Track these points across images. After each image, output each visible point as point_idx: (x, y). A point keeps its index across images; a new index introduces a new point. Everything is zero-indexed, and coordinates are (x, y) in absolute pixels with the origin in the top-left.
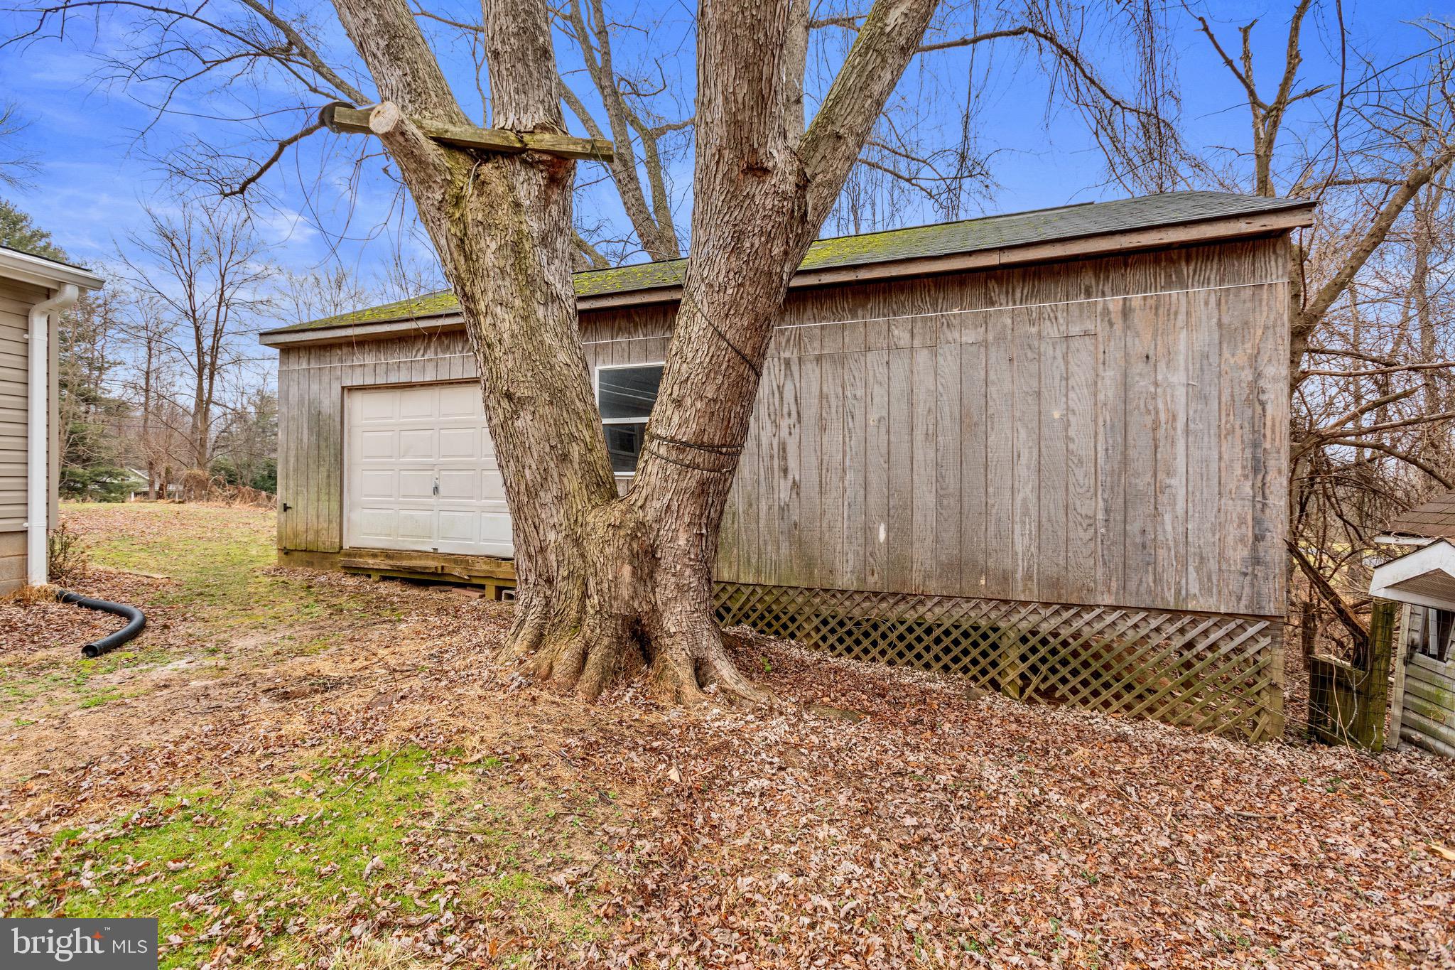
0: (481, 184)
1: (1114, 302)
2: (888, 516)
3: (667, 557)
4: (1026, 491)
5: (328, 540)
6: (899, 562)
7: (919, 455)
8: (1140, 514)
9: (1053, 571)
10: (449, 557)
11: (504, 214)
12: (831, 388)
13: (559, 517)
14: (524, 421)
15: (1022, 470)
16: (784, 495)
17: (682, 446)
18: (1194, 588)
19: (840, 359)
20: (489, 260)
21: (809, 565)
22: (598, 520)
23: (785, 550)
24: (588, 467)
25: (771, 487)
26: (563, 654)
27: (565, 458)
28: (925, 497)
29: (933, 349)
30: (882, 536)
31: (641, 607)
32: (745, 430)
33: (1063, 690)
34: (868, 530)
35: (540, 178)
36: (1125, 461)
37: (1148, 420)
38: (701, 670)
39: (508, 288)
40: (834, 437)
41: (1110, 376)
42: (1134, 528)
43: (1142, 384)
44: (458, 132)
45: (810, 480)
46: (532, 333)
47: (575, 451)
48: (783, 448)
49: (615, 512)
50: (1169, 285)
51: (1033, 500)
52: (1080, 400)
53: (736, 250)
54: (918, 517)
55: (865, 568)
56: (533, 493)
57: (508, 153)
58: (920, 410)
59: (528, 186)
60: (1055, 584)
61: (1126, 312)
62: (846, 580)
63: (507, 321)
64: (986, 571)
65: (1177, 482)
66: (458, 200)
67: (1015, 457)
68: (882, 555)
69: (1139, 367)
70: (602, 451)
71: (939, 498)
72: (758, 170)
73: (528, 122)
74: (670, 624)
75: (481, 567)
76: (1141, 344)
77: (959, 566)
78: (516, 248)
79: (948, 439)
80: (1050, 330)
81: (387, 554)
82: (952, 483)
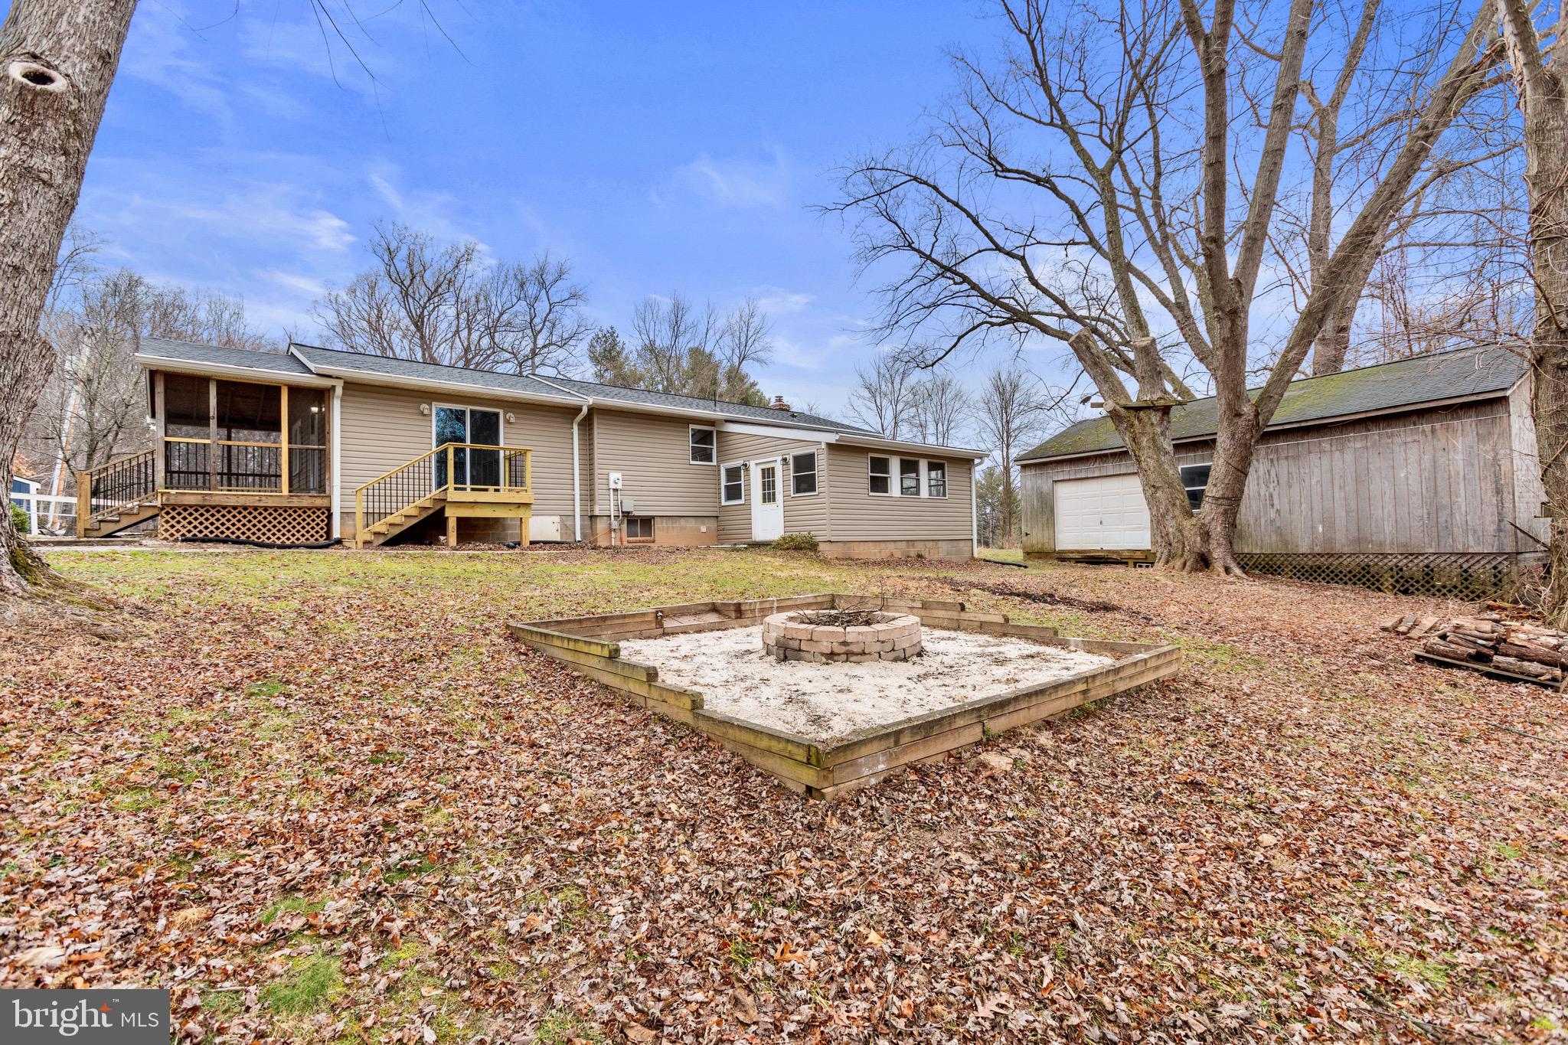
0: (1140, 420)
1: (1427, 427)
2: (1323, 522)
3: (1213, 535)
4: (1389, 507)
5: (1048, 547)
6: (1330, 541)
7: (1337, 495)
8: (1443, 516)
9: (1403, 540)
10: (1114, 552)
11: (1148, 429)
12: (1293, 469)
13: (1173, 523)
14: (1159, 494)
15: (1387, 499)
16: (1273, 515)
17: (1217, 499)
18: (1472, 543)
19: (1296, 458)
20: (1144, 444)
21: (1286, 544)
22: (1187, 524)
23: (1274, 538)
24: (1183, 507)
25: (1266, 513)
26: (1179, 563)
27: (1174, 505)
28: (1340, 513)
29: (1342, 451)
30: (1320, 529)
31: (1204, 550)
32: (1242, 492)
33: (1412, 589)
34: (1313, 528)
35: (1159, 414)
36: (1436, 492)
37: (1446, 475)
38: (1227, 570)
39: (1151, 452)
40: (1296, 489)
41: (1427, 458)
42: (1442, 520)
43: (1442, 461)
44: (1130, 404)
45: (1285, 509)
46: (1160, 465)
47: (1178, 502)
48: (1271, 496)
49: (1194, 521)
50: (1453, 419)
51: (1392, 512)
52: (1413, 468)
53: (1233, 438)
54: (1337, 521)
55: (1313, 543)
56: (1163, 516)
57: (1148, 408)
58: (1337, 477)
59: (1155, 417)
60: (1406, 545)
61: (1433, 431)
62: (1304, 548)
63: (1151, 462)
64: (1371, 541)
65: (1461, 500)
66: (1132, 426)
67: (1383, 494)
68: (1321, 538)
69: (1441, 453)
70: (1187, 502)
71: (1347, 513)
72: (1239, 415)
73: (1155, 397)
74: (1215, 555)
75: (1126, 554)
76: (1442, 444)
77: (1359, 540)
78: (1153, 439)
79: (1350, 487)
80: (1398, 440)
81: (1078, 552)
82: (1353, 505)
